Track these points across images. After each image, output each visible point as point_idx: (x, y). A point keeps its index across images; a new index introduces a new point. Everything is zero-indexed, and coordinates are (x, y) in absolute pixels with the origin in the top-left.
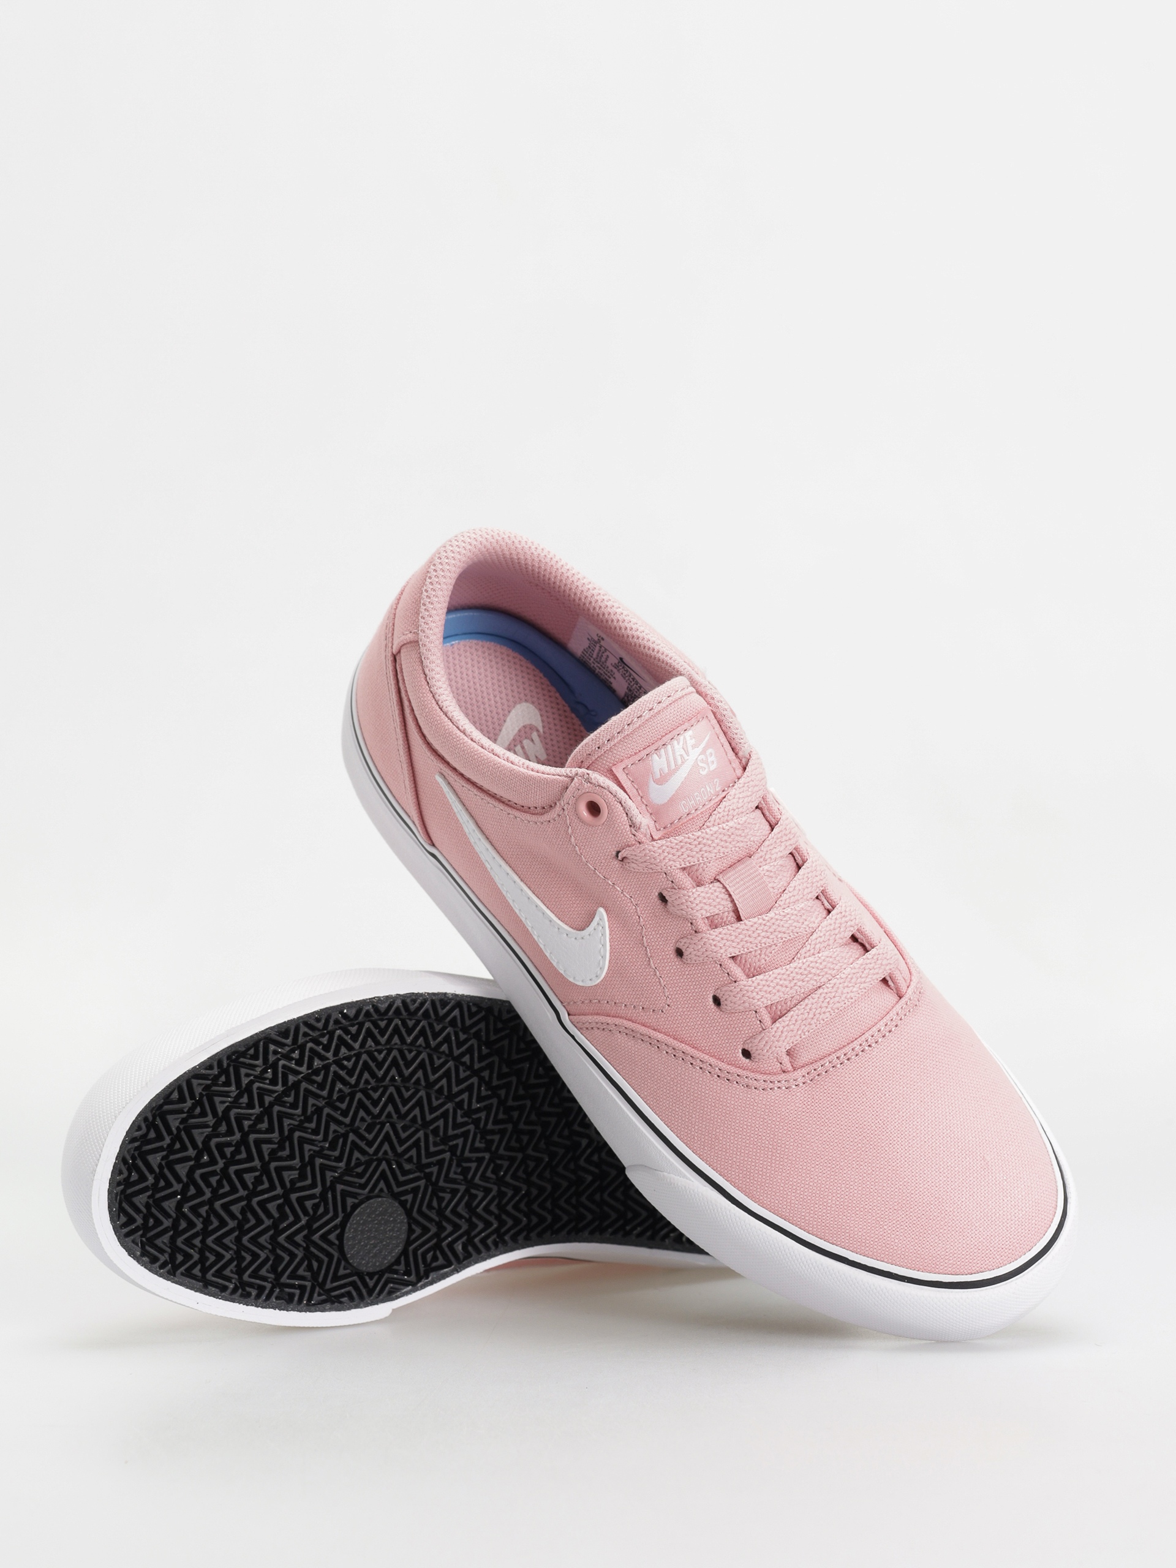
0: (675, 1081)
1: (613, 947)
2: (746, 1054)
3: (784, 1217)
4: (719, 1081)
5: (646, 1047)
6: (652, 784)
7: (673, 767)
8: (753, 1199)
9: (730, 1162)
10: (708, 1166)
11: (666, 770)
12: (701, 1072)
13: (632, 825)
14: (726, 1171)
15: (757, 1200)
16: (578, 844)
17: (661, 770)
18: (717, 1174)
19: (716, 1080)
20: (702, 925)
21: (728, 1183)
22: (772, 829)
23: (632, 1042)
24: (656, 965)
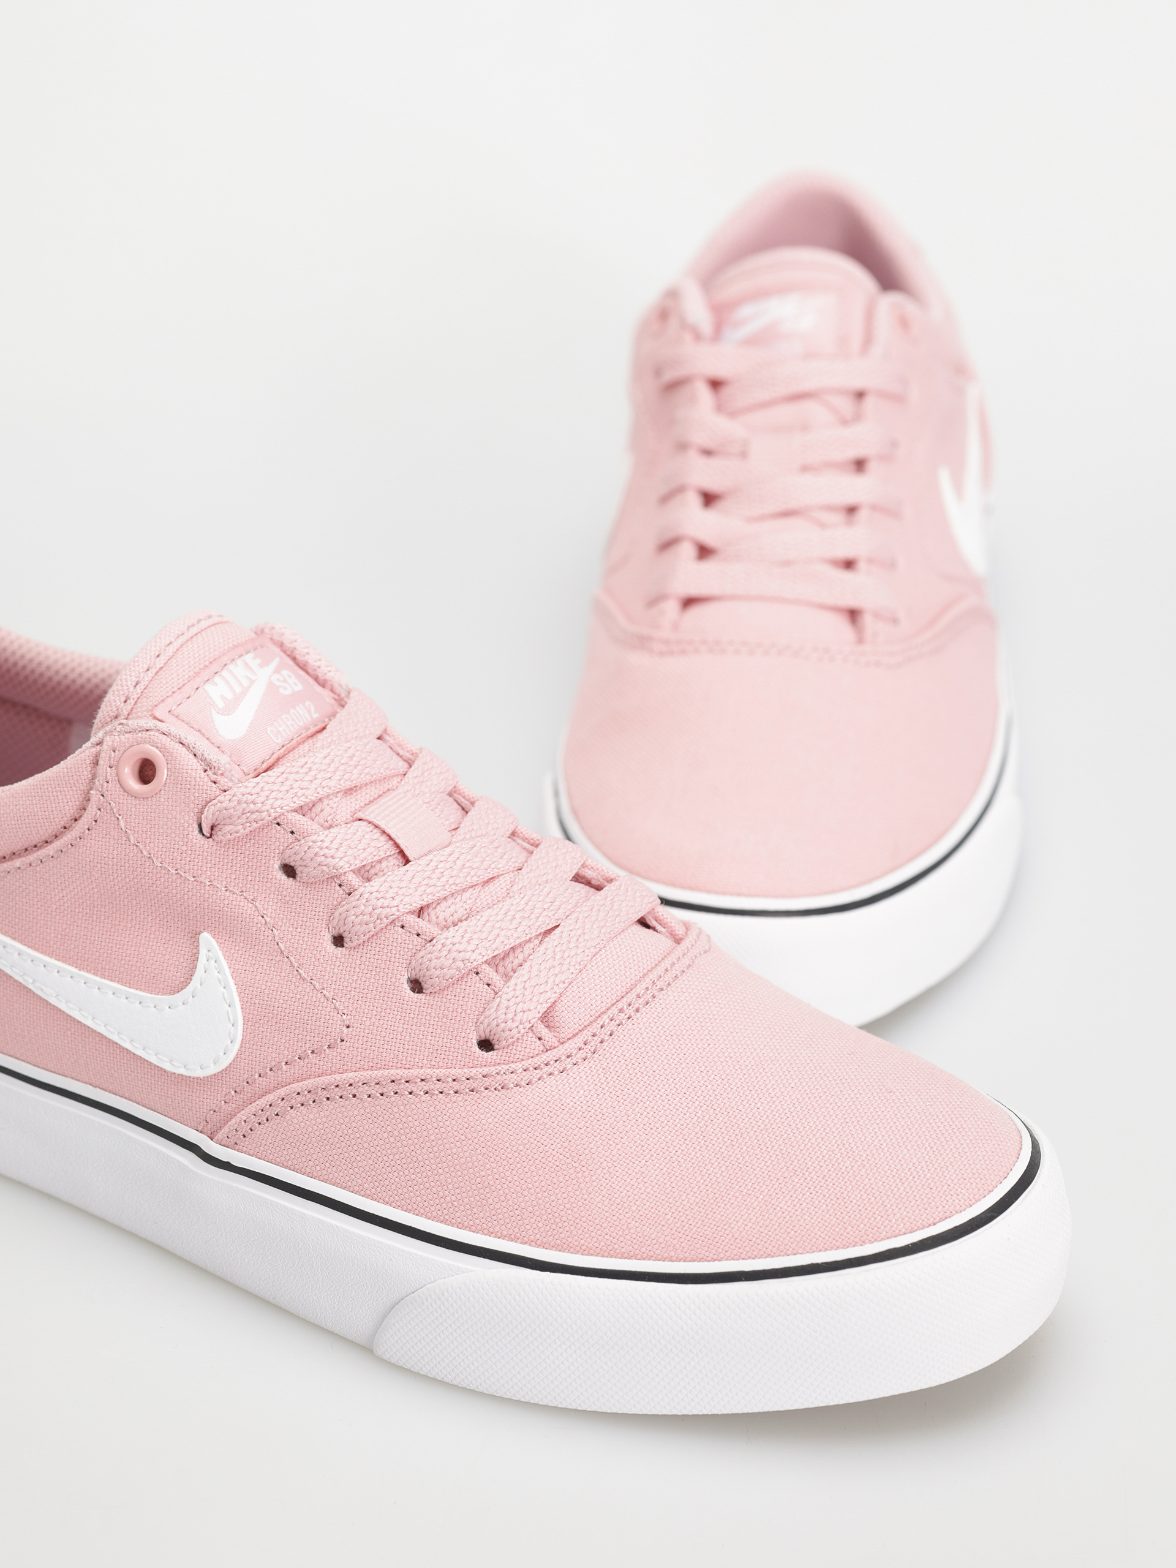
0: (396, 1133)
1: (241, 983)
2: (486, 1045)
3: (626, 1255)
4: (460, 1099)
5: (336, 1106)
6: (219, 720)
7: (238, 690)
8: (572, 1250)
9: (518, 1212)
10: (487, 1237)
11: (230, 696)
12: (429, 1098)
13: (208, 767)
14: (516, 1230)
15: (578, 1248)
16: (140, 839)
17: (223, 697)
18: (505, 1241)
19: (454, 1099)
20: (354, 880)
21: (527, 1247)
22: (411, 767)
23: (315, 1110)
24: (310, 974)
